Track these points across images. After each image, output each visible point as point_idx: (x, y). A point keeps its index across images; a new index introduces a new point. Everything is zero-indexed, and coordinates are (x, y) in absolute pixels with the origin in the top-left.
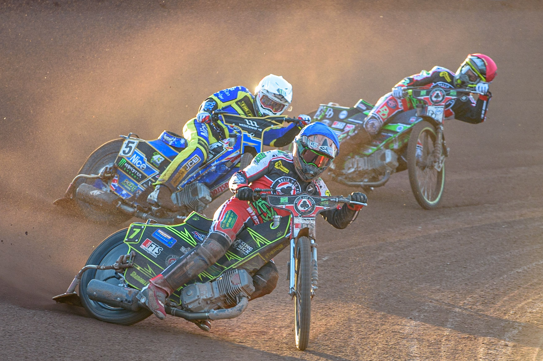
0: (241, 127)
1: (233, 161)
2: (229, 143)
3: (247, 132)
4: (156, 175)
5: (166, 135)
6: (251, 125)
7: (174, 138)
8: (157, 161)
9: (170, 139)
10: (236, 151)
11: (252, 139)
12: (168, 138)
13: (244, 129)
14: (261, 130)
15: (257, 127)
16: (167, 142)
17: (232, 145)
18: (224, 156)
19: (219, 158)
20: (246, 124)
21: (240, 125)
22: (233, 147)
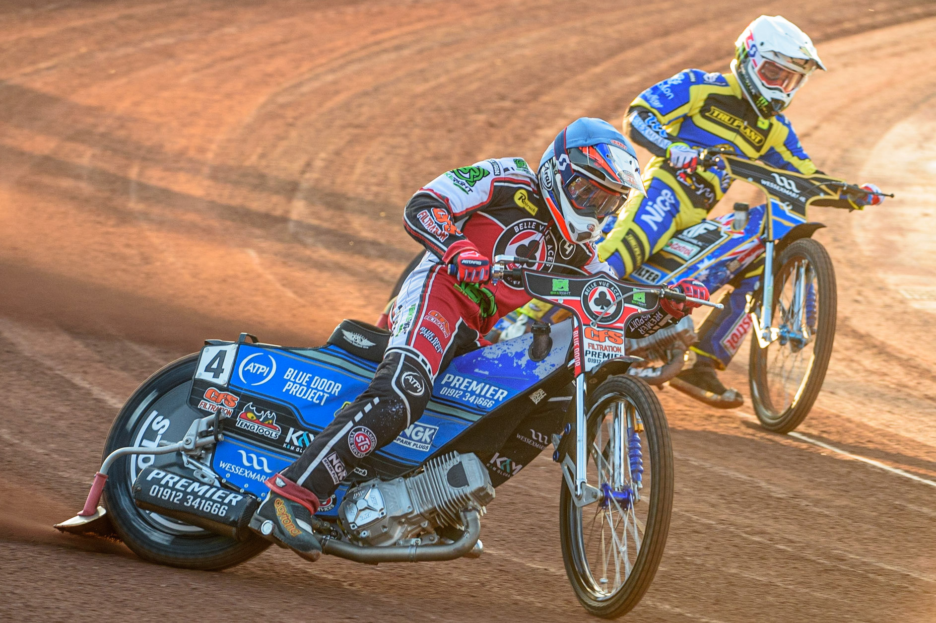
0: (765, 186)
1: (742, 259)
2: (732, 223)
3: (777, 199)
6: (784, 187)
10: (750, 237)
11: (787, 213)
13: (772, 192)
14: (803, 199)
15: (797, 194)
17: (740, 227)
18: (724, 249)
19: (714, 252)
20: (775, 182)
21: (764, 182)
22: (742, 231)
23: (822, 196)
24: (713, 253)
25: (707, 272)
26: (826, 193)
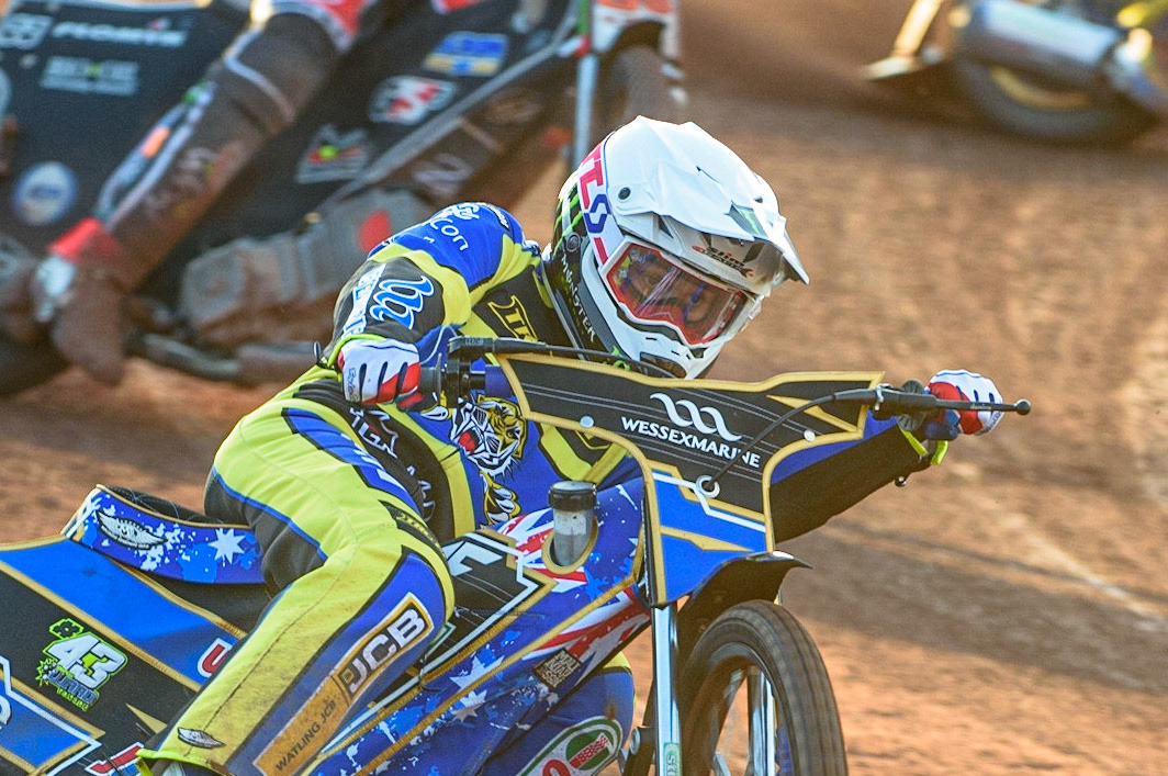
2: (547, 543)
3: (674, 470)
4: (85, 761)
5: (111, 511)
6: (691, 430)
7: (169, 528)
8: (78, 672)
9: (144, 538)
10: (604, 589)
11: (709, 512)
12: (130, 528)
13: (657, 450)
14: (752, 459)
15: (731, 444)
16: (125, 557)
17: (572, 559)
18: (530, 626)
19: (501, 636)
20: (664, 420)
21: (628, 424)
22: (581, 570)
23: (811, 439)
24: (495, 642)
25: (481, 697)
26: (822, 428)
